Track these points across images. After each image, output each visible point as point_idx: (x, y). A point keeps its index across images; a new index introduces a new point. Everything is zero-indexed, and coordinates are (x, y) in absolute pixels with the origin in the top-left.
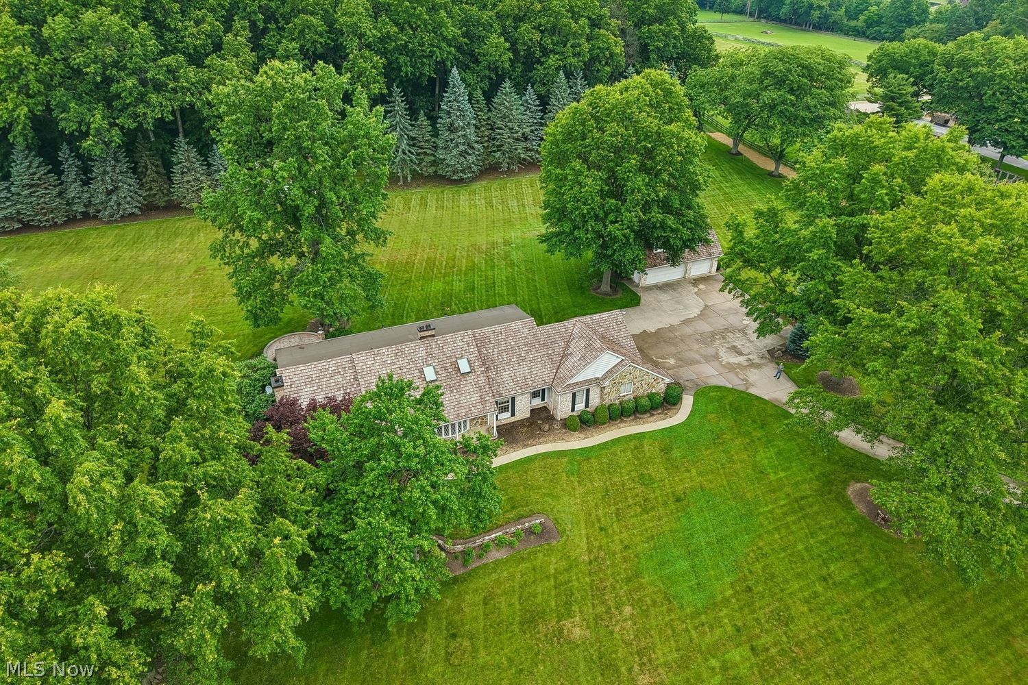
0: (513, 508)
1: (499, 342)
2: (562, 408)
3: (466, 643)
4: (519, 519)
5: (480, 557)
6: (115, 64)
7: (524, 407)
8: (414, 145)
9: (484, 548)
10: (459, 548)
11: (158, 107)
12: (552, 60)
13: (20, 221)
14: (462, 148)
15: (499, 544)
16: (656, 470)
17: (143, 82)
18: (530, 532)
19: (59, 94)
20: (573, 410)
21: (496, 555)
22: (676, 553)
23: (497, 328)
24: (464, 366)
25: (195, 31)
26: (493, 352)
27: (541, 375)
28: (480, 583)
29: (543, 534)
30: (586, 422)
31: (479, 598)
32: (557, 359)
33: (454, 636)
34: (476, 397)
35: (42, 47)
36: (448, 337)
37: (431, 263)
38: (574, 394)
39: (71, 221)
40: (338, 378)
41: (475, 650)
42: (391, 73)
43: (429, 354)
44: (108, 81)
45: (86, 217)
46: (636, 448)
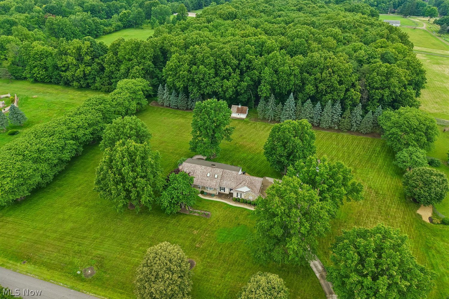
0: (207, 209)
1: (228, 174)
2: (235, 195)
3: (178, 224)
4: (206, 211)
5: (193, 213)
6: (203, 79)
7: (227, 191)
9: (195, 212)
10: (191, 210)
11: (208, 90)
13: (177, 107)
15: (198, 213)
16: (241, 217)
17: (207, 84)
18: (205, 214)
19: (190, 83)
20: (237, 197)
21: (196, 214)
22: (226, 232)
23: (229, 171)
24: (216, 176)
25: (224, 72)
26: (225, 175)
27: (233, 185)
28: (189, 217)
29: (208, 216)
30: (237, 200)
31: (186, 219)
32: (238, 183)
33: (178, 222)
34: (215, 184)
35: (189, 71)
36: (217, 169)
37: (250, 148)
38: (237, 193)
39: (187, 109)
40: (193, 168)
41: (178, 226)
43: (211, 171)
44: (200, 82)
45: (191, 109)
46: (242, 211)
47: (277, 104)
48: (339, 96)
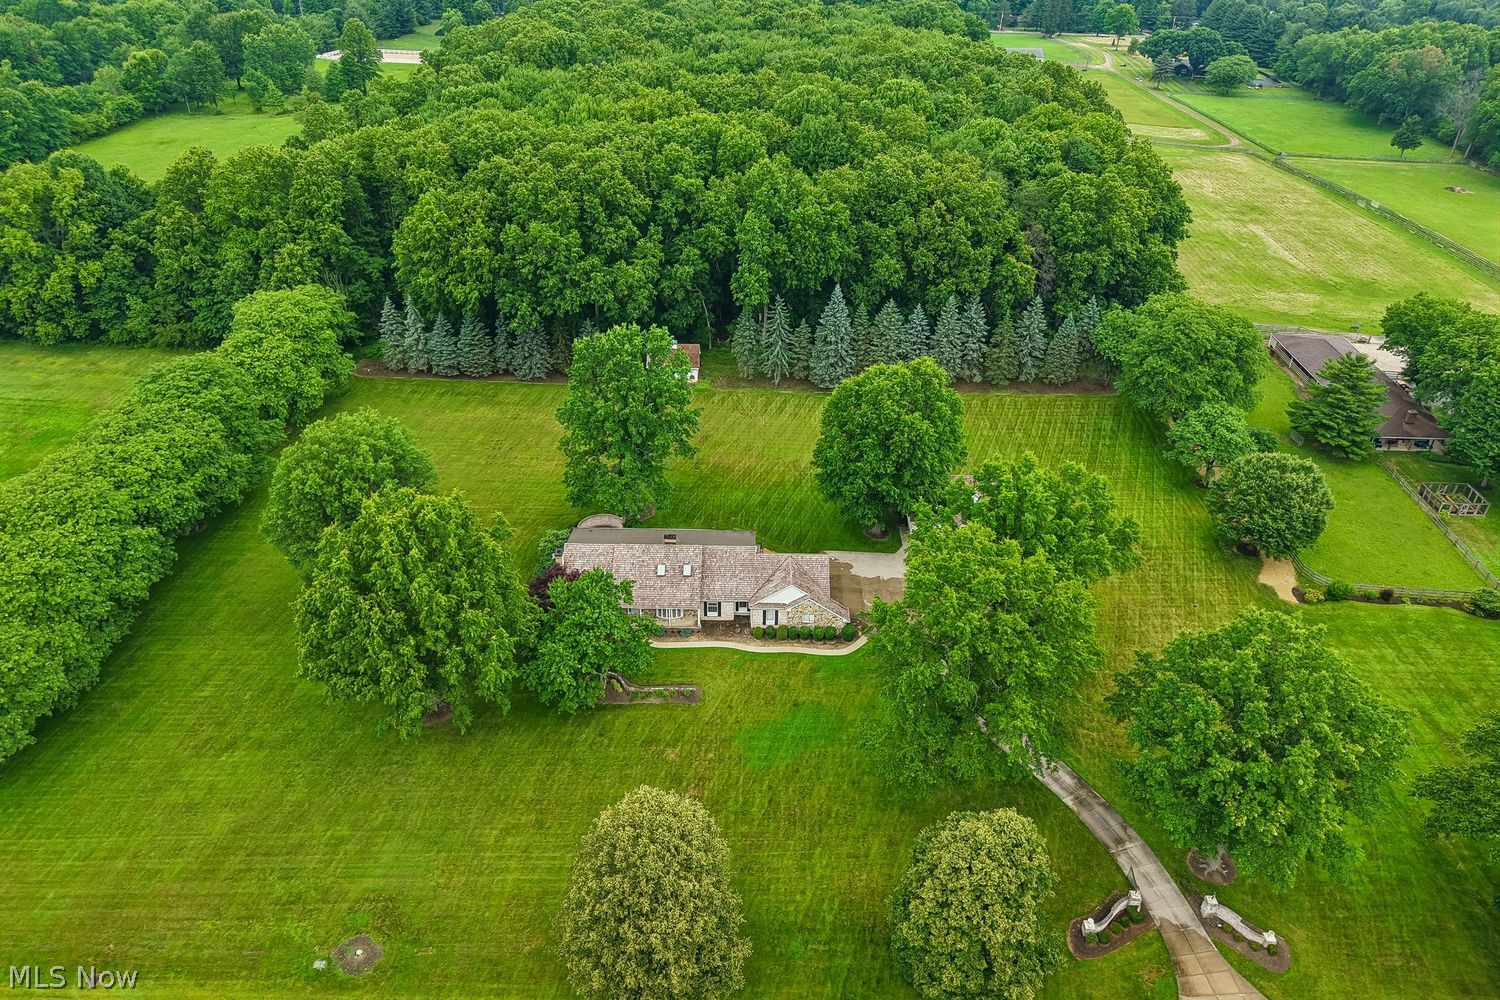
0: (682, 676)
1: (722, 559)
2: (756, 620)
3: (606, 741)
4: (680, 684)
5: (643, 698)
6: (547, 267)
7: (728, 613)
8: (790, 350)
9: (649, 695)
10: (632, 689)
11: (571, 301)
12: (946, 284)
13: (459, 370)
14: (832, 360)
15: (660, 695)
16: (796, 682)
17: (563, 280)
18: (682, 694)
19: (502, 283)
20: (764, 623)
21: (653, 700)
22: (767, 734)
23: (725, 548)
24: (687, 570)
25: (613, 236)
26: (714, 564)
27: (746, 590)
28: (631, 713)
29: (691, 697)
30: (768, 635)
31: (627, 721)
32: (761, 582)
33: (601, 735)
34: (688, 595)
35: (499, 248)
36: (684, 547)
37: (747, 472)
38: (765, 612)
39: (495, 374)
40: (602, 558)
41: (609, 746)
42: (777, 283)
43: (667, 557)
44: (538, 277)
45: (507, 372)
46: (794, 662)
47: (794, 325)
48: (976, 281)
